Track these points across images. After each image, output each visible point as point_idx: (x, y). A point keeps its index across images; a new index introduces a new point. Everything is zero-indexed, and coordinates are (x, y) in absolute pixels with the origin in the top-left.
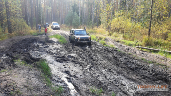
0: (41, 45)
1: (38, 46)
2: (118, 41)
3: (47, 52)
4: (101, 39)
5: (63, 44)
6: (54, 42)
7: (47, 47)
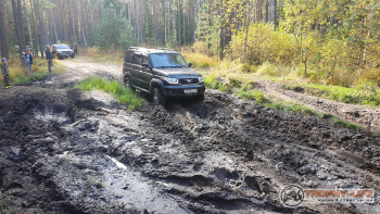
0: (61, 119)
1: (56, 126)
2: (299, 90)
3: (105, 151)
4: (235, 83)
5: (137, 109)
6: (102, 104)
7: (91, 128)
